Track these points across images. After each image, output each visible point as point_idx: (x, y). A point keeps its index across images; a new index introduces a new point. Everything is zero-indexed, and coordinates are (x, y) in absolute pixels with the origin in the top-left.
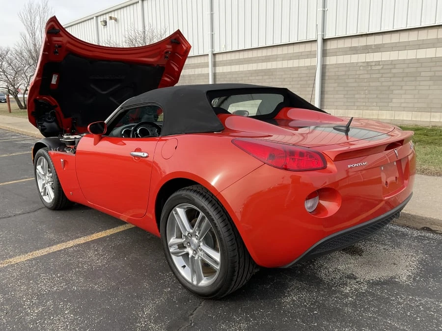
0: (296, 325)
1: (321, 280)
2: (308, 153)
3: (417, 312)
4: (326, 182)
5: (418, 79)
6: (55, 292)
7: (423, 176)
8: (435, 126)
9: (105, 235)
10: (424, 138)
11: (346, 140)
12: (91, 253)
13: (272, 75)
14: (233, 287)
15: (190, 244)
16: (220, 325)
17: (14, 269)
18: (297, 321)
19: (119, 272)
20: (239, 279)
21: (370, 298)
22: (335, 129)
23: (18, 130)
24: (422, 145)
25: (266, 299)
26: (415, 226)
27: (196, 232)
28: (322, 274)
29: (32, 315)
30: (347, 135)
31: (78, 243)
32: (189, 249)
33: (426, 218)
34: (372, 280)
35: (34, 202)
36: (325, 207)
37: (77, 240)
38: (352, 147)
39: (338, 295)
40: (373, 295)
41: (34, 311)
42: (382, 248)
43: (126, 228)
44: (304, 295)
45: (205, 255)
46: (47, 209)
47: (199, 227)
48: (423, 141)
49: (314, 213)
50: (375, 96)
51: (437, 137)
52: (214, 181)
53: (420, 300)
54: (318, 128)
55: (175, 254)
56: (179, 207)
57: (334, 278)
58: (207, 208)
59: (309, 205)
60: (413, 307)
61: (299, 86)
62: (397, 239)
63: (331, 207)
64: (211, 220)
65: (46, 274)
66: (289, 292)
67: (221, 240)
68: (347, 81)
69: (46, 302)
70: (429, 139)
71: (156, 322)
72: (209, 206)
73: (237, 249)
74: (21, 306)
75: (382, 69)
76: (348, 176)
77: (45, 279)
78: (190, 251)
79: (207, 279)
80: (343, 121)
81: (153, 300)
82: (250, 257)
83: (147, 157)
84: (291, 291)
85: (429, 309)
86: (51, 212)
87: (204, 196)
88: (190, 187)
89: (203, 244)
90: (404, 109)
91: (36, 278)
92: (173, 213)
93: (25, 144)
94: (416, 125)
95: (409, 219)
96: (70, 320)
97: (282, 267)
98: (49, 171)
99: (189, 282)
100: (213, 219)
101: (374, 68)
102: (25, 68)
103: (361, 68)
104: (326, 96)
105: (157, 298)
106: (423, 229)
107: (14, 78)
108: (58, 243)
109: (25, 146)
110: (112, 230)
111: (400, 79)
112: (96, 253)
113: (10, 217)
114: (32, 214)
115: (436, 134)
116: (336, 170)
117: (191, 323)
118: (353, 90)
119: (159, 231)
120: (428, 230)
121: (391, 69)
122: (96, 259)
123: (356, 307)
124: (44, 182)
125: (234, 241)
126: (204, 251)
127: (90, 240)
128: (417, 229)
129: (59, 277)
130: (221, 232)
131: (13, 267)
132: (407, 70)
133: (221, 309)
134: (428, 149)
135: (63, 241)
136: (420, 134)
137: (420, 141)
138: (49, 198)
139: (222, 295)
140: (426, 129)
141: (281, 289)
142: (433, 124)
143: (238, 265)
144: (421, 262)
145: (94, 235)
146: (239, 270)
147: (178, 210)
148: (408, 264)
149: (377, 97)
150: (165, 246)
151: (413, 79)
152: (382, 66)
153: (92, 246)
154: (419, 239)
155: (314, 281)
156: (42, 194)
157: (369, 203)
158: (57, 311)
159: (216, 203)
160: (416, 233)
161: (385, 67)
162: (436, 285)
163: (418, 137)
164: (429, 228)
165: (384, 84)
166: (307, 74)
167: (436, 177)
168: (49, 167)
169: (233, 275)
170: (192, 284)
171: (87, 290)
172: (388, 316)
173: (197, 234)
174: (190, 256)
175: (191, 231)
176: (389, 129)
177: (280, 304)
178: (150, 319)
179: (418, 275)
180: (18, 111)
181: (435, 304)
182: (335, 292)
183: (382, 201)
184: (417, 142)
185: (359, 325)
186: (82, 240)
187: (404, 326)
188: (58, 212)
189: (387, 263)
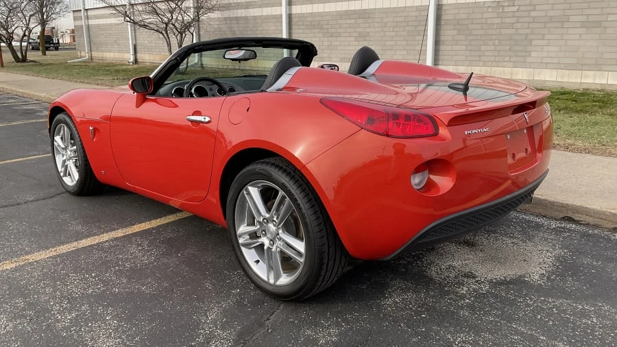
0: (399, 330)
1: (431, 279)
2: (415, 116)
3: (550, 315)
4: (437, 154)
5: (566, 25)
6: (91, 295)
7: (567, 153)
8: (587, 89)
9: (150, 227)
10: (572, 105)
11: (463, 101)
12: (133, 249)
13: (369, 18)
14: (321, 285)
15: (265, 232)
16: (305, 331)
17: (34, 268)
18: (401, 326)
19: (172, 271)
20: (328, 274)
21: (492, 300)
22: (449, 87)
23: (17, 91)
24: (568, 113)
25: (362, 301)
26: (553, 215)
27: (273, 217)
28: (433, 272)
29: (64, 321)
30: (465, 94)
31: (115, 236)
32: (265, 238)
33: (567, 205)
34: (496, 279)
35: (50, 186)
36: (436, 183)
37: (113, 233)
38: (471, 109)
39: (452, 296)
40: (495, 296)
41: (66, 317)
42: (510, 242)
43: (177, 219)
44: (410, 296)
45: (285, 245)
46: (68, 195)
47: (278, 210)
48: (571, 108)
49: (423, 190)
50: (508, 48)
51: (587, 104)
52: (299, 152)
53: (555, 302)
54: (430, 87)
55: (246, 245)
56: (251, 186)
57: (448, 277)
58: (289, 186)
59: (417, 181)
60: (544, 310)
61: (404, 33)
62: (529, 231)
63: (444, 183)
64: (294, 200)
65: (76, 273)
66: (390, 292)
67: (305, 225)
68: (471, 27)
69: (81, 307)
70: (579, 106)
71: (223, 328)
72: (291, 183)
73: (326, 237)
74: (49, 311)
75: (518, 10)
76: (466, 147)
77: (75, 280)
78: (265, 241)
79: (287, 276)
80: (460, 77)
81: (219, 303)
82: (342, 246)
83: (209, 122)
84: (393, 291)
85: (564, 311)
86: (74, 198)
87: (285, 171)
88: (267, 160)
89: (283, 231)
90: (546, 66)
91: (64, 279)
92: (243, 194)
93: (28, 110)
94: (562, 88)
95: (546, 206)
96: (114, 326)
97: (382, 260)
98: (71, 143)
99: (264, 281)
100: (296, 198)
101: (506, 9)
102: (23, 5)
103: (490, 9)
104: (442, 48)
105: (224, 301)
106: (563, 219)
107: (7, 19)
108: (87, 237)
109: (29, 113)
110: (158, 220)
111: (542, 25)
112: (140, 248)
113: (19, 204)
114: (49, 201)
115: (588, 99)
116: (450, 137)
117: (268, 329)
118: (479, 40)
119: (225, 218)
120: (570, 220)
121: (530, 11)
122: (140, 255)
123: (474, 310)
124: (65, 158)
125: (322, 225)
126: (284, 240)
127: (131, 232)
128: (556, 220)
129: (94, 277)
130: (306, 215)
131: (31, 265)
132: (551, 13)
133: (305, 313)
134: (576, 118)
135: (94, 235)
136: (567, 99)
137: (565, 108)
138: (72, 179)
139: (307, 295)
140: (574, 93)
141: (380, 289)
142: (585, 86)
143: (327, 256)
144: (557, 258)
145: (135, 226)
146: (328, 263)
147: (250, 188)
148: (541, 260)
149: (510, 50)
150: (233, 236)
151: (559, 25)
152: (517, 7)
153: (134, 239)
154: (558, 231)
155: (422, 280)
156: (62, 174)
157: (492, 182)
158: (95, 317)
159: (300, 179)
160: (554, 224)
161: (522, 8)
162: (575, 284)
163: (564, 103)
164: (571, 218)
165: (520, 31)
166: (416, 16)
167: (583, 155)
168: (72, 139)
169: (320, 269)
170: (267, 283)
171: (132, 293)
172: (514, 320)
173: (275, 219)
174: (265, 248)
175: (268, 216)
176: (517, 89)
177: (379, 307)
178: (216, 325)
179: (553, 273)
180: (13, 64)
181: (572, 306)
182: (448, 293)
183: (506, 179)
184: (563, 109)
185: (477, 330)
186: (120, 233)
187: (532, 330)
188: (84, 198)
189: (516, 260)
